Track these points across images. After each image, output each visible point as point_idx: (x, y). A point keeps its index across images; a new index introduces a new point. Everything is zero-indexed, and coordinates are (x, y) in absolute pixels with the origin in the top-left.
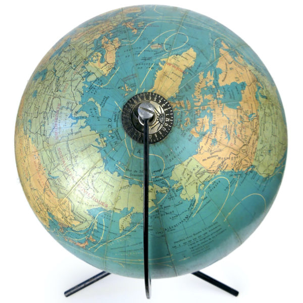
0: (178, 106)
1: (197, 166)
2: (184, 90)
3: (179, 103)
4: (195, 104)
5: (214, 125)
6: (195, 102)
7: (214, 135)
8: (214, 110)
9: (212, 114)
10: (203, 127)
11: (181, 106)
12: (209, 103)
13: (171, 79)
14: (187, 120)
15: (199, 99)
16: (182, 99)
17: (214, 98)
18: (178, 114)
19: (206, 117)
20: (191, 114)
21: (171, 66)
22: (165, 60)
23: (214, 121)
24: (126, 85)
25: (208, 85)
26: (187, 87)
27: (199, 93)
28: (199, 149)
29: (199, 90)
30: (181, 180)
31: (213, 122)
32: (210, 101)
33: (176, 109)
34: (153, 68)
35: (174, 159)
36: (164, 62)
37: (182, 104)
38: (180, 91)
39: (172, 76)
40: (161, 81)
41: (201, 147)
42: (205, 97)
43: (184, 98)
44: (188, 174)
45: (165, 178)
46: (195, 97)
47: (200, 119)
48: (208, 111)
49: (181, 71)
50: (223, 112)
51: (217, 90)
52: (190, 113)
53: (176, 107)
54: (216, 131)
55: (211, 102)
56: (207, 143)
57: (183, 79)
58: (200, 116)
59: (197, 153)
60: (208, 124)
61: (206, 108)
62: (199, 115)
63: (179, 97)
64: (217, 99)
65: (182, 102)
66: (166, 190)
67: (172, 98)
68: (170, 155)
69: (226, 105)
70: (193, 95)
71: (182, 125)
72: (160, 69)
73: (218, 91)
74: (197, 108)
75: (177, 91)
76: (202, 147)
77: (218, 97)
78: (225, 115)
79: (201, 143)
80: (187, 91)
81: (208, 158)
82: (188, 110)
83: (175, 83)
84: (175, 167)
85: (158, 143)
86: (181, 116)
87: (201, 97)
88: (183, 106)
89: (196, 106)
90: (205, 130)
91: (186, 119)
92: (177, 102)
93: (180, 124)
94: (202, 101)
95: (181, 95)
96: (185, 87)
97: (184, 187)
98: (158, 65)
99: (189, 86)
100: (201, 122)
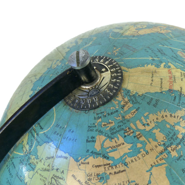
0: (122, 103)
1: (63, 172)
2: (148, 100)
3: (127, 103)
4: (138, 122)
5: (126, 164)
6: (141, 121)
7: (113, 171)
8: (147, 153)
9: (140, 152)
10: (114, 149)
11: (124, 106)
12: (151, 140)
13: (152, 80)
14: (110, 123)
15: (148, 124)
16: (133, 103)
17: (164, 144)
18: (111, 108)
19: (130, 146)
20: (121, 124)
21: (170, 75)
22: (172, 66)
23: (132, 161)
24: (120, 49)
25: (177, 127)
26: (154, 102)
27: (155, 120)
28: (82, 161)
29: (160, 118)
30: (41, 161)
31: (128, 160)
32: (155, 140)
33: (117, 102)
34: (153, 60)
35: (59, 136)
36: (169, 67)
37: (127, 106)
38: (143, 97)
39: (157, 80)
40: (143, 72)
41: (87, 161)
42: (156, 131)
43: (137, 106)
44: (49, 165)
45: (36, 140)
46: (147, 117)
47: (121, 140)
48: (139, 145)
49: (170, 86)
50: (154, 168)
51: (179, 143)
52: (122, 122)
53: (120, 102)
54: (119, 172)
55: (156, 143)
56: (97, 166)
57: (161, 92)
58: (125, 136)
59: (77, 161)
60: (122, 154)
61: (141, 139)
62: (126, 134)
63: (134, 98)
64: (166, 149)
65: (130, 105)
66: (27, 150)
67: (129, 91)
68: (61, 127)
69: (166, 168)
70: (147, 113)
71: (100, 120)
72: (158, 66)
73: (178, 145)
74: (134, 128)
75: (140, 93)
76: (88, 163)
77: (169, 149)
78: (151, 174)
79: (91, 158)
80: (149, 103)
81: (79, 181)
82: (123, 117)
83: (149, 86)
84: (50, 143)
85: (68, 107)
86: (112, 113)
87: (152, 125)
88: (126, 108)
89: (135, 125)
90: (111, 155)
91: (110, 121)
92: (126, 99)
93: (101, 117)
94: (148, 128)
95: (139, 100)
96: (152, 99)
97: (35, 171)
98: (162, 62)
99: (157, 104)
100: (119, 143)
